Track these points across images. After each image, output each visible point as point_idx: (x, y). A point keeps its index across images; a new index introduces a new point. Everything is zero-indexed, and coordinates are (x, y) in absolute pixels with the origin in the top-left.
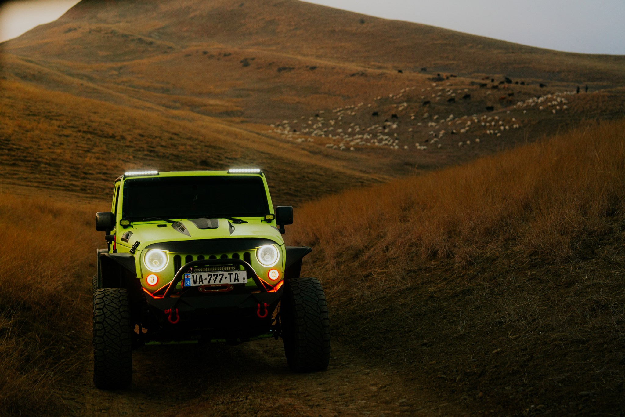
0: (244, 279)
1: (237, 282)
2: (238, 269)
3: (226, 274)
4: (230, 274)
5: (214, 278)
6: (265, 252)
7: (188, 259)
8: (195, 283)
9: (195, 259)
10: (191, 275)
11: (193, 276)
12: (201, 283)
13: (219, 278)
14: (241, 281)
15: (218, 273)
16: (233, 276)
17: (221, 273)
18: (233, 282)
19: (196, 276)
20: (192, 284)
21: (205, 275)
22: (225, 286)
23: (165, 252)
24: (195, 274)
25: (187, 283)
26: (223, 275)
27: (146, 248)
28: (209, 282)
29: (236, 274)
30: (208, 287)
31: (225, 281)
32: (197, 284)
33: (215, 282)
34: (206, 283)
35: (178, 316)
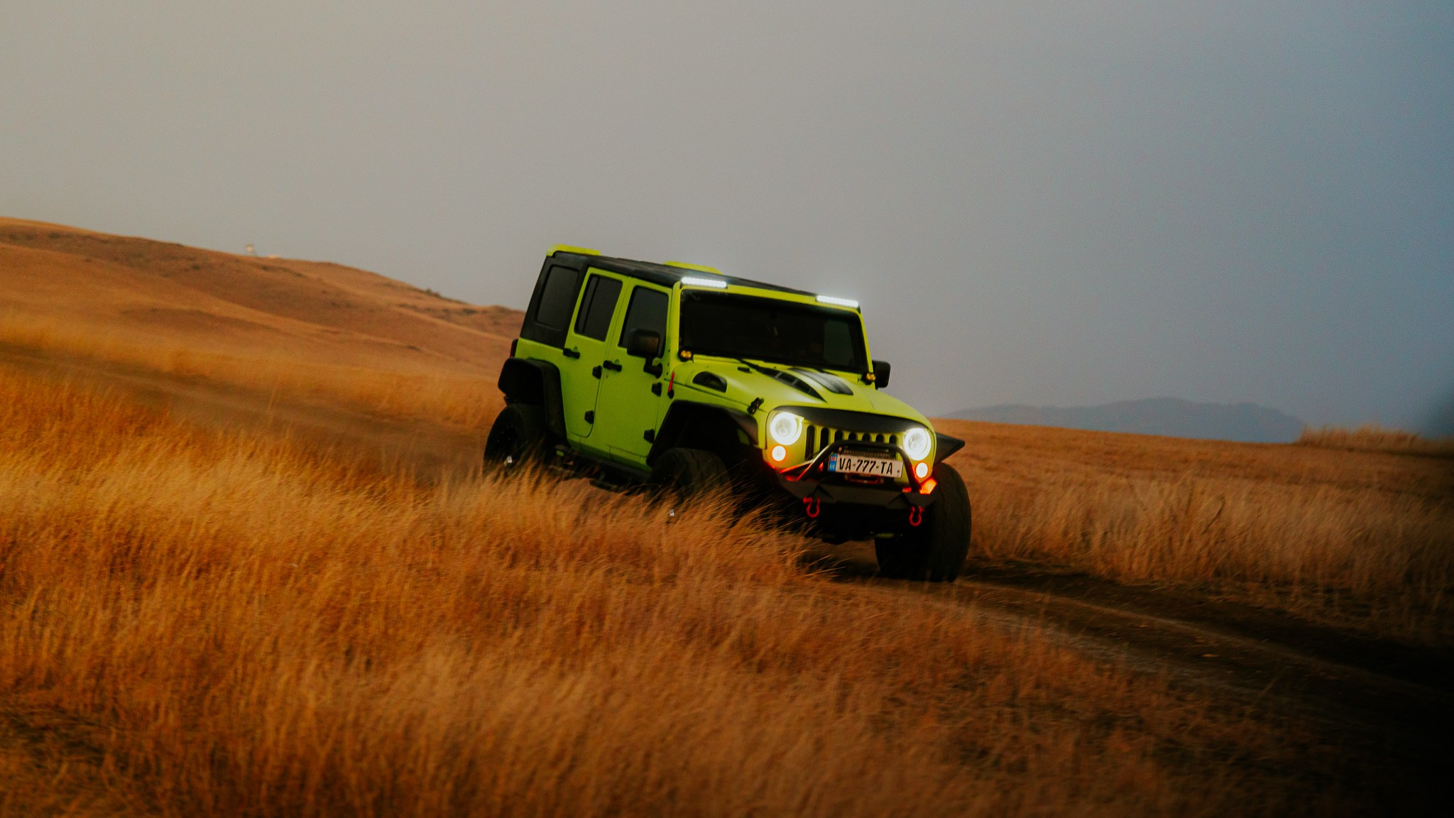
0: (898, 471)
1: (889, 475)
2: (893, 457)
3: (879, 462)
4: (884, 464)
5: (864, 464)
6: (914, 438)
7: (839, 436)
8: (841, 468)
9: (846, 436)
10: (839, 457)
11: (841, 459)
12: (848, 469)
13: (870, 465)
14: (894, 474)
15: (870, 460)
16: (886, 466)
17: (874, 459)
18: (885, 474)
19: (845, 460)
20: (838, 469)
21: (855, 460)
22: (875, 478)
23: (797, 420)
24: (843, 457)
25: (831, 467)
26: (875, 463)
27: (776, 409)
28: (857, 469)
29: (891, 464)
30: (855, 476)
31: (877, 472)
32: (843, 470)
33: (864, 470)
34: (853, 470)
35: (818, 508)
